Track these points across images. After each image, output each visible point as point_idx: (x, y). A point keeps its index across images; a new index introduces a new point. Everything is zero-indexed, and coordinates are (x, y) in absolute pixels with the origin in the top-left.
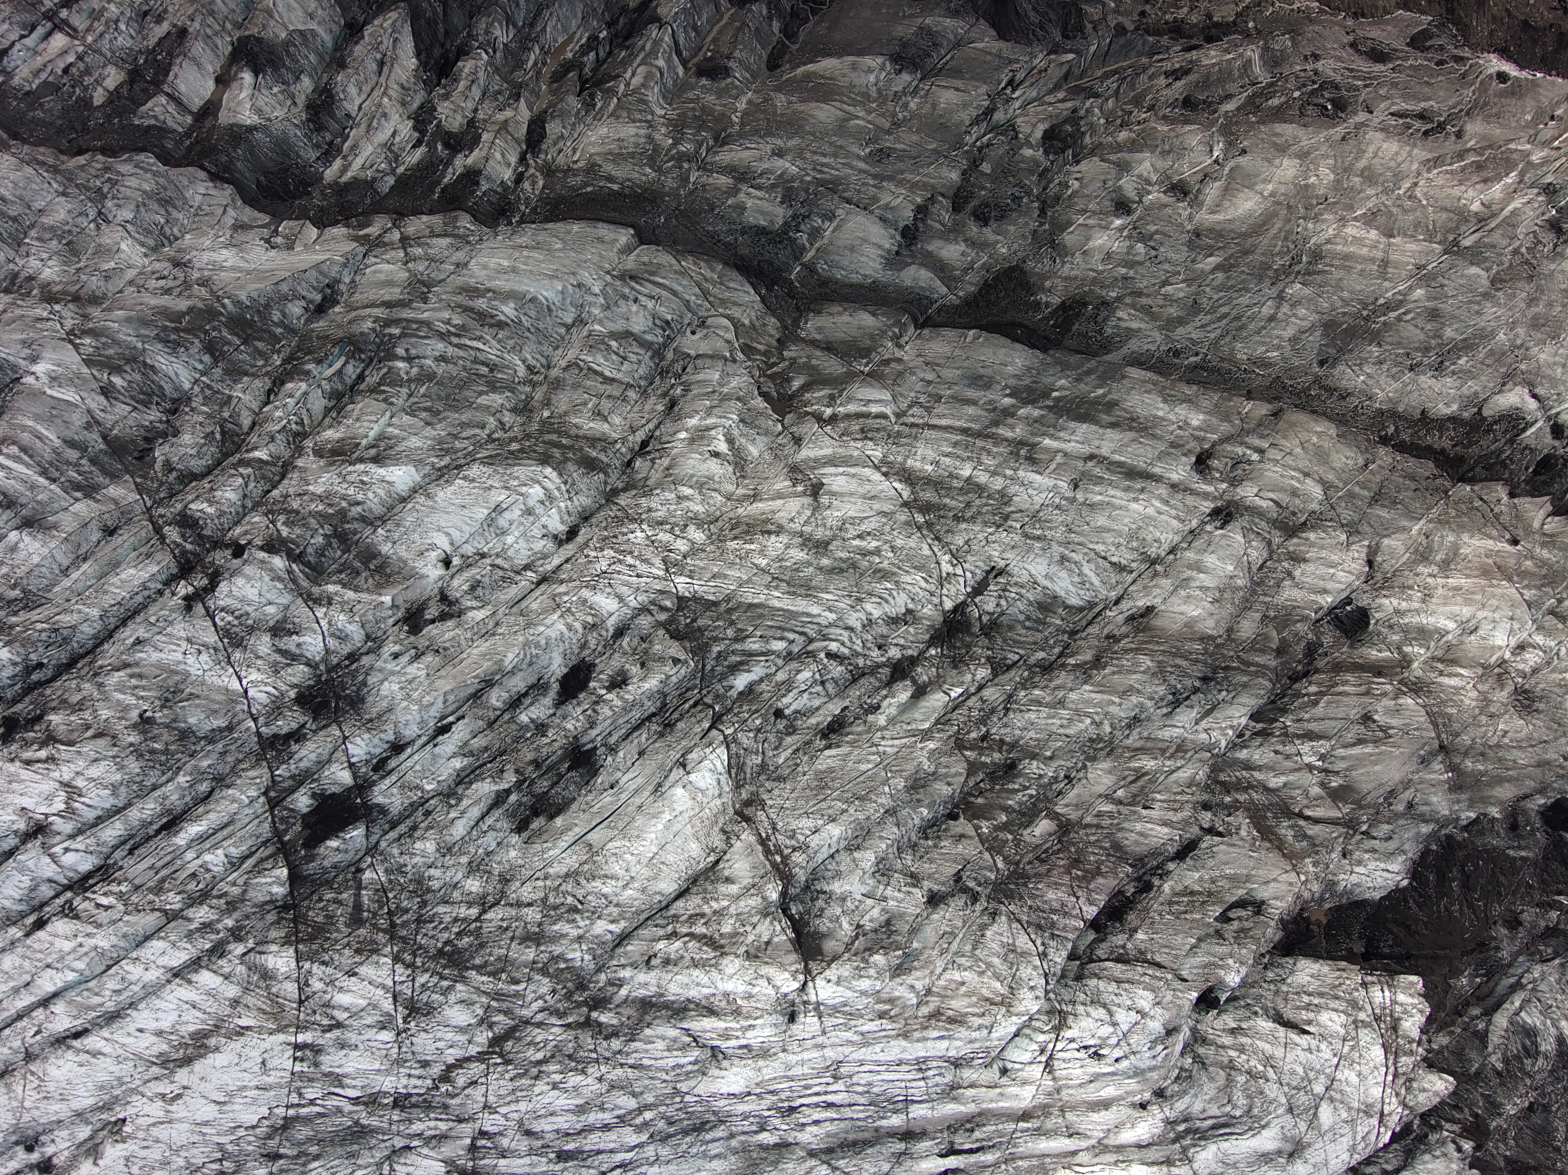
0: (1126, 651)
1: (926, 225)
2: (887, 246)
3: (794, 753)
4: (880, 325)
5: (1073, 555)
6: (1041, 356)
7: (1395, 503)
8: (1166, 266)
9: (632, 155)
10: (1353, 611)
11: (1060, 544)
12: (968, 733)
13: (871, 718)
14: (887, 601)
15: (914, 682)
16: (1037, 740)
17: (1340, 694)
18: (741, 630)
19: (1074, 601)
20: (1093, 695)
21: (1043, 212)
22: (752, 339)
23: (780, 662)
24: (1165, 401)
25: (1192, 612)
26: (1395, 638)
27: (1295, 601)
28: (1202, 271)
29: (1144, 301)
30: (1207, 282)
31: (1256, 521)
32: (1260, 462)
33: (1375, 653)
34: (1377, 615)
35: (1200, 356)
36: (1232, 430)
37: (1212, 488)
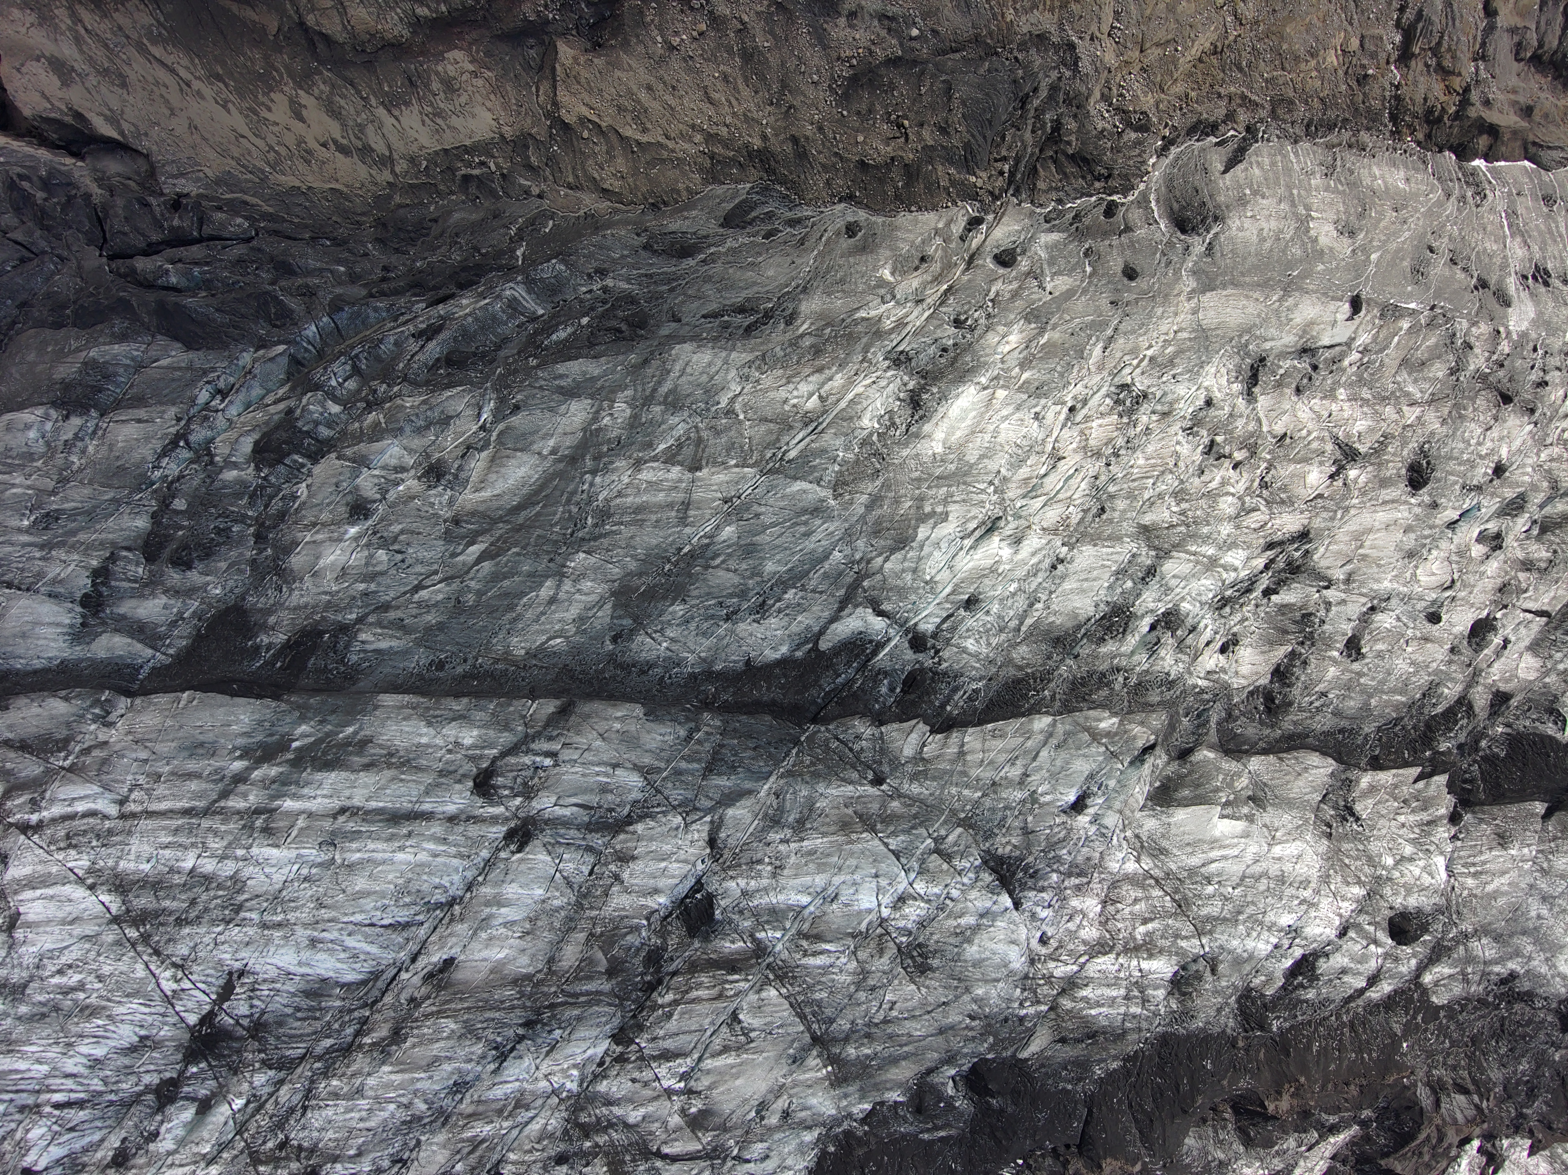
0: (427, 1016)
1: (111, 587)
2: (67, 621)
4: (74, 710)
5: (325, 934)
6: (274, 704)
7: (734, 768)
8: (419, 569)
10: (701, 899)
11: (305, 926)
12: (263, 1143)
13: (152, 1147)
15: (191, 1098)
16: (336, 1140)
17: (693, 1001)
19: (351, 977)
20: (393, 1077)
21: (260, 538)
24: (429, 724)
25: (498, 954)
26: (747, 924)
27: (624, 909)
28: (464, 564)
29: (392, 615)
30: (471, 575)
31: (562, 831)
32: (554, 766)
33: (728, 944)
34: (722, 903)
35: (469, 662)
36: (515, 739)
37: (502, 809)
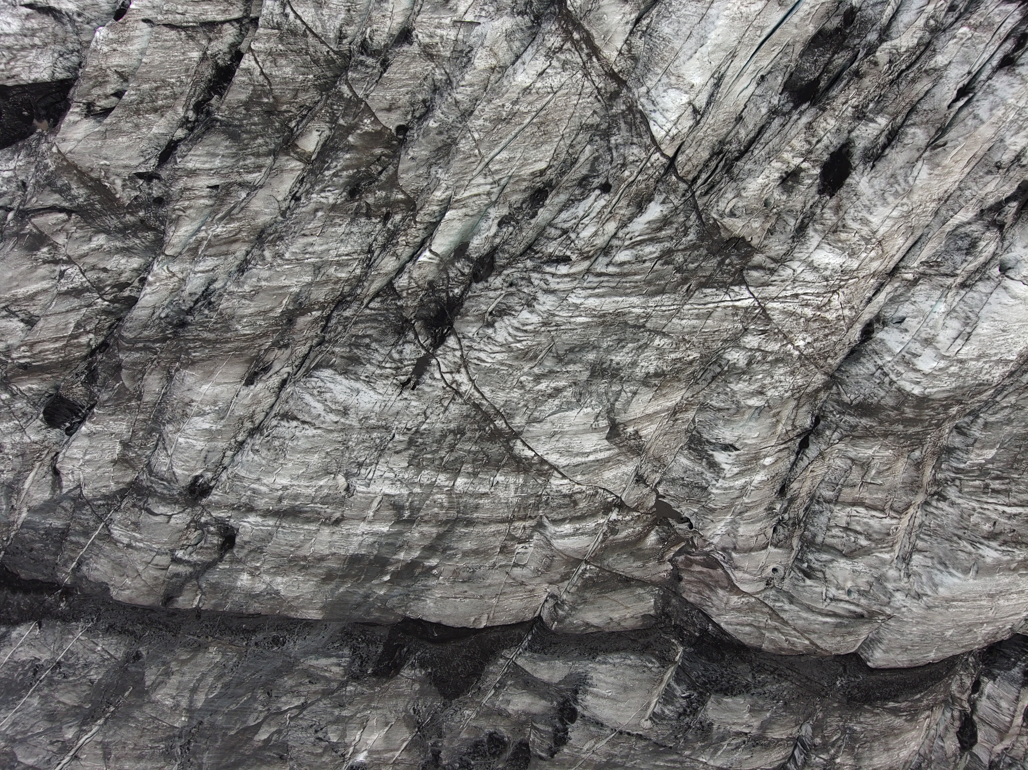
0: (264, 335)
1: (553, 726)
2: (588, 698)
3: (577, 160)
4: (580, 614)
6: (408, 614)
8: (304, 724)
9: (875, 739)
10: (63, 423)
12: (403, 219)
13: (505, 211)
14: (517, 329)
15: (469, 259)
16: (334, 225)
17: (57, 340)
18: (666, 263)
20: (287, 282)
22: (710, 576)
23: (615, 242)
24: (277, 593)
25: (206, 388)
26: (19, 405)
27: (114, 421)
28: (269, 725)
29: (318, 687)
30: (262, 715)
31: (165, 492)
32: (172, 551)
33: (34, 386)
34: (39, 423)
35: (253, 642)
36: (206, 575)
37: (214, 514)
